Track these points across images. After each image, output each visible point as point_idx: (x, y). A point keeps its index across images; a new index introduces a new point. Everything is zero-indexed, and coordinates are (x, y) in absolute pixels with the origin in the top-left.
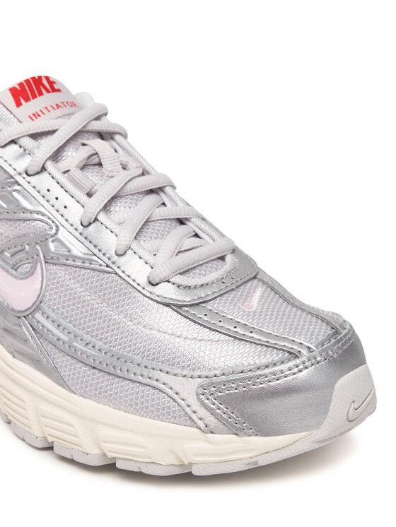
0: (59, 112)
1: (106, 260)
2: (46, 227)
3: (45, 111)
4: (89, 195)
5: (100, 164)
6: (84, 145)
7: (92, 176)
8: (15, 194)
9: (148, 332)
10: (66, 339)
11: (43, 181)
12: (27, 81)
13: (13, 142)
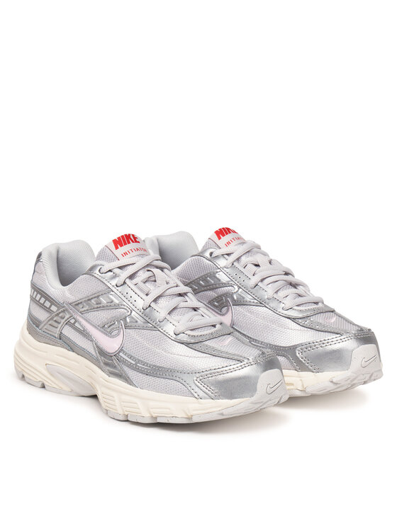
0: (138, 253)
1: (154, 324)
2: (126, 311)
3: (130, 251)
4: (147, 295)
5: (155, 281)
6: (148, 271)
7: (149, 286)
8: (111, 296)
9: (172, 356)
10: (134, 363)
11: (125, 289)
12: (122, 236)
13: (110, 271)
